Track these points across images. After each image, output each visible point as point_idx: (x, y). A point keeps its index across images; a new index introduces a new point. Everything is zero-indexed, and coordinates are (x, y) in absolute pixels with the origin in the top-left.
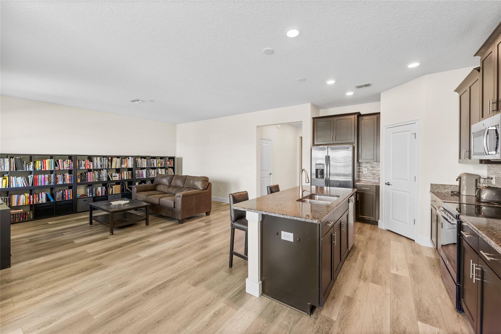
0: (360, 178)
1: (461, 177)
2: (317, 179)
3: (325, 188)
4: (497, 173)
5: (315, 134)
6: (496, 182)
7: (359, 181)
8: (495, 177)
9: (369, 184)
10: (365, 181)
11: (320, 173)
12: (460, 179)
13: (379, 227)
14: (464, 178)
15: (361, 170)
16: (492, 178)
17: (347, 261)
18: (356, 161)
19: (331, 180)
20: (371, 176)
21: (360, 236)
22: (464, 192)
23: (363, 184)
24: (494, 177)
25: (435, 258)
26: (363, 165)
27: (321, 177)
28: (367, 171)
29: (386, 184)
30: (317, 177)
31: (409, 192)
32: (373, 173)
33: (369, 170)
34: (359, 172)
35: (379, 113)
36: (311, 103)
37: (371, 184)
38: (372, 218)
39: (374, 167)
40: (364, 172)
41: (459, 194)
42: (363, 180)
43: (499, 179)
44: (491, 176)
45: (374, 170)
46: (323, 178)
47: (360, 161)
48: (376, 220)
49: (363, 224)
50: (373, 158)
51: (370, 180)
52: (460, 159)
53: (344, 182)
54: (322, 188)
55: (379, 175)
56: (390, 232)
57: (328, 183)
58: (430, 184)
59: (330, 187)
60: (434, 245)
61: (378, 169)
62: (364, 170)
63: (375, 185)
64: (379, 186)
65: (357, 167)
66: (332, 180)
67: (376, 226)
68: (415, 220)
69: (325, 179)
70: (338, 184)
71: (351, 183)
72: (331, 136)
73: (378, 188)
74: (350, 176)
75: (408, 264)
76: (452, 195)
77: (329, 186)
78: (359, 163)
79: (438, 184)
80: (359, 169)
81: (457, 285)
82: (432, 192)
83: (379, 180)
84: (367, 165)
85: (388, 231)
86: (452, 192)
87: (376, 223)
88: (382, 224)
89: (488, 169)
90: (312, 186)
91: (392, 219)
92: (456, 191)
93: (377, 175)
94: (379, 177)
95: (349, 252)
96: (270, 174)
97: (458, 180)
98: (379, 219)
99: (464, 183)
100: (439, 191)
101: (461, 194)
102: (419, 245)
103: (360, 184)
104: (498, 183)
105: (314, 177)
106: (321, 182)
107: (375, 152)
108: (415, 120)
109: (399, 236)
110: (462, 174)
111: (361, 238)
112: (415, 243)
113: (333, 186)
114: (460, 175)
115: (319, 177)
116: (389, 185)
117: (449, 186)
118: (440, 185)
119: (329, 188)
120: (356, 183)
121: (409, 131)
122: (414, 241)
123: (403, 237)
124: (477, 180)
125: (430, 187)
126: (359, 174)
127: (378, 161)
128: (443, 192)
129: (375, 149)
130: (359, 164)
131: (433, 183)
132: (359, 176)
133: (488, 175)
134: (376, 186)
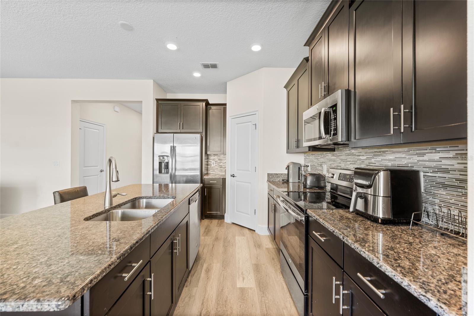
0: (208, 171)
1: (289, 166)
2: (161, 175)
3: (170, 185)
4: (312, 161)
5: (160, 119)
6: (311, 169)
7: (207, 174)
8: (311, 165)
9: (216, 177)
10: (213, 174)
11: (164, 167)
12: (288, 168)
13: (225, 221)
14: (291, 167)
15: (210, 162)
16: (308, 166)
17: (186, 287)
18: (205, 153)
19: (176, 175)
20: (219, 168)
21: (206, 237)
22: (291, 180)
23: (211, 177)
24: (309, 164)
25: (273, 247)
26: (211, 158)
27: (165, 172)
28: (215, 164)
29: (231, 176)
30: (160, 172)
31: (250, 183)
32: (220, 165)
33: (217, 163)
34: (208, 165)
35: (225, 105)
36: (153, 80)
37: (218, 177)
38: (219, 213)
39: (221, 159)
40: (212, 165)
41: (287, 182)
42: (211, 173)
43: (314, 166)
44: (307, 164)
45: (221, 162)
46: (167, 173)
47: (208, 153)
48: (223, 215)
49: (211, 220)
50: (220, 150)
51: (218, 173)
52: (288, 149)
53: (191, 176)
54: (167, 186)
55: (225, 167)
56: (235, 225)
57: (174, 179)
58: (267, 174)
59: (176, 183)
60: (272, 234)
61: (225, 161)
62: (212, 163)
63: (221, 177)
64: (225, 178)
65: (205, 159)
66: (178, 175)
67: (222, 220)
68: (255, 210)
69: (169, 174)
70: (185, 179)
71: (198, 177)
72: (178, 123)
73: (224, 180)
74: (198, 170)
75: (252, 264)
76: (283, 183)
77: (174, 183)
78: (208, 155)
79: (273, 173)
80: (208, 161)
81: (304, 295)
82: (269, 181)
83: (225, 173)
84: (215, 158)
85: (233, 224)
86: (283, 180)
87: (222, 217)
88: (228, 219)
89: (305, 159)
90: (154, 184)
91: (237, 211)
92: (285, 179)
93: (223, 168)
94: (226, 170)
95: (190, 272)
96: (101, 171)
97: (287, 169)
98: (225, 213)
99: (291, 172)
100: (274, 180)
101: (289, 181)
102: (258, 235)
103: (208, 177)
104: (313, 170)
105: (157, 172)
106: (165, 178)
107: (222, 144)
108: (255, 111)
109: (242, 228)
110: (289, 163)
111: (208, 240)
112: (255, 233)
113: (179, 183)
114: (288, 164)
115: (163, 172)
116: (234, 177)
117: (280, 175)
118: (274, 174)
119: (175, 185)
120: (204, 177)
121: (251, 122)
122: (255, 231)
123: (245, 229)
124: (299, 168)
125: (267, 176)
126: (208, 167)
127: (224, 154)
128: (276, 181)
129: (222, 141)
130: (208, 157)
131: (269, 173)
132: (207, 170)
133: (304, 163)
134: (223, 178)
